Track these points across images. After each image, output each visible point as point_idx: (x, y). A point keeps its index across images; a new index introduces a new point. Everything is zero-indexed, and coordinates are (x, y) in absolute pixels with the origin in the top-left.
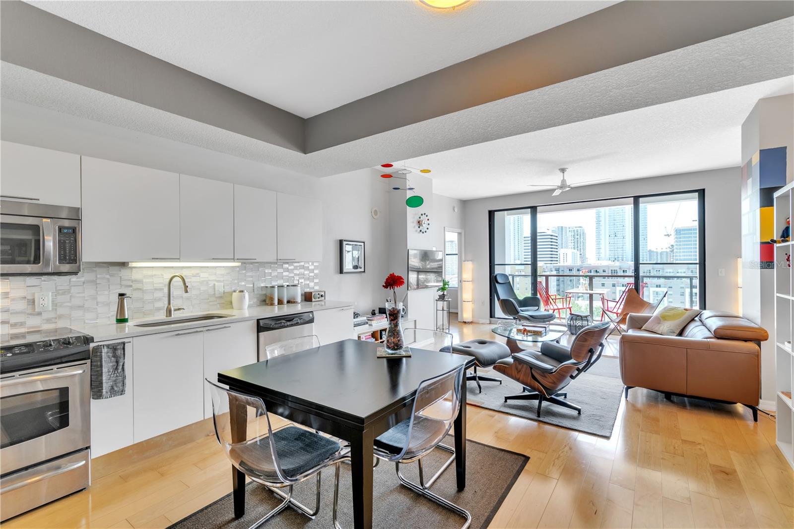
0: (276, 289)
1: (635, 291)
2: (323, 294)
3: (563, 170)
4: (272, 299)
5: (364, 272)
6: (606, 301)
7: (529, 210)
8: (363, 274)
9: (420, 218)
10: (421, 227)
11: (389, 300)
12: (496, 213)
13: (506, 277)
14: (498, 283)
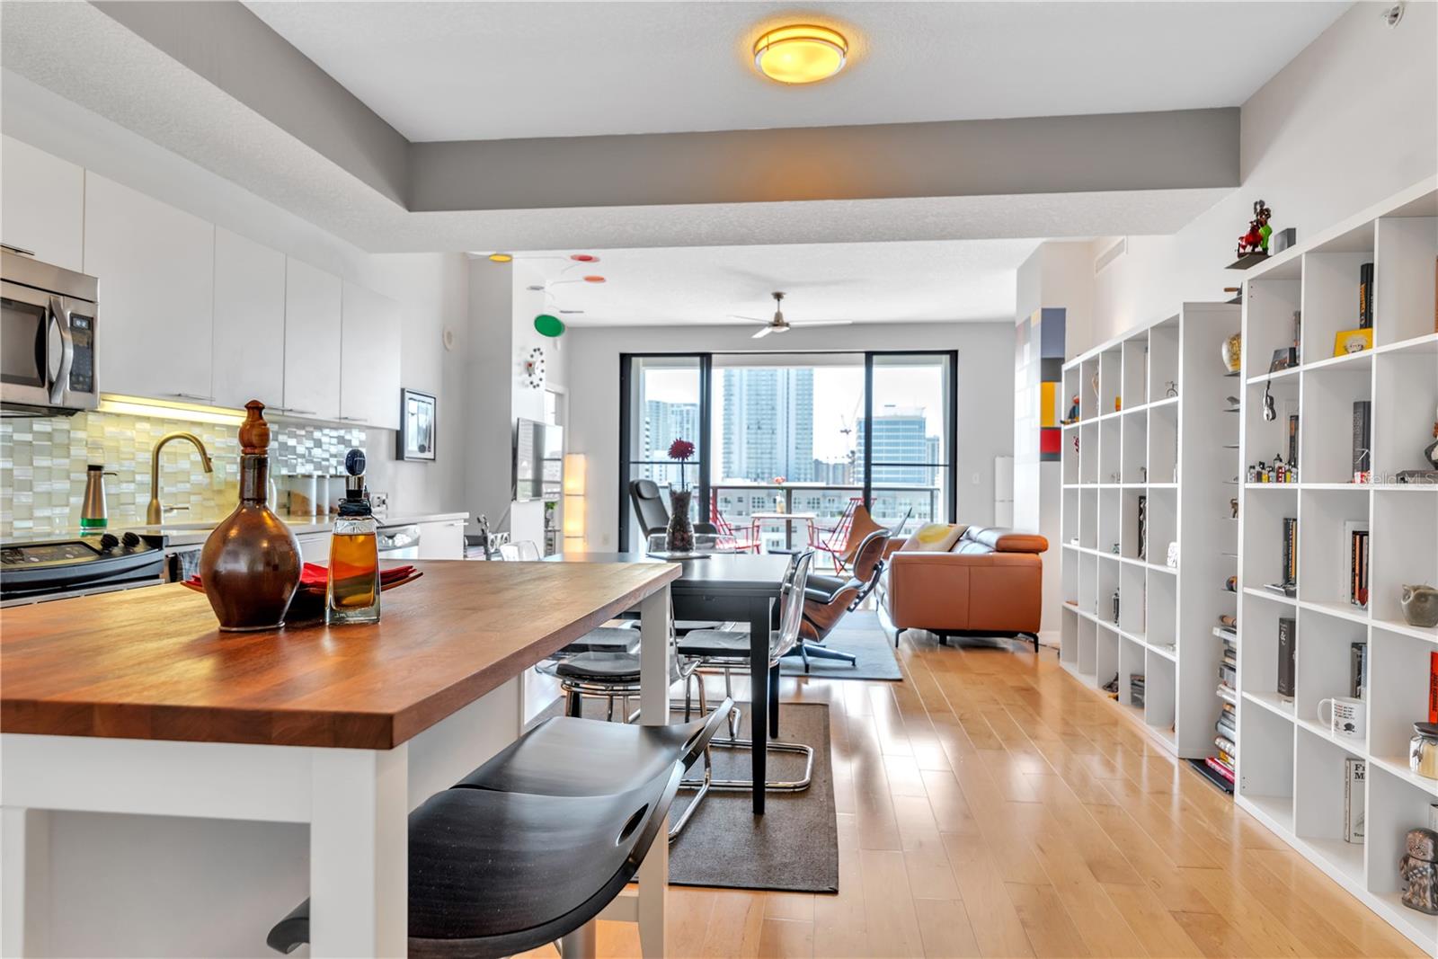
0: (314, 481)
1: (865, 509)
2: (384, 498)
3: (778, 296)
4: (305, 501)
5: (434, 459)
6: (816, 530)
7: (698, 359)
8: (430, 463)
9: (532, 356)
10: (533, 376)
11: (483, 520)
12: (634, 359)
13: (652, 485)
14: (641, 497)
